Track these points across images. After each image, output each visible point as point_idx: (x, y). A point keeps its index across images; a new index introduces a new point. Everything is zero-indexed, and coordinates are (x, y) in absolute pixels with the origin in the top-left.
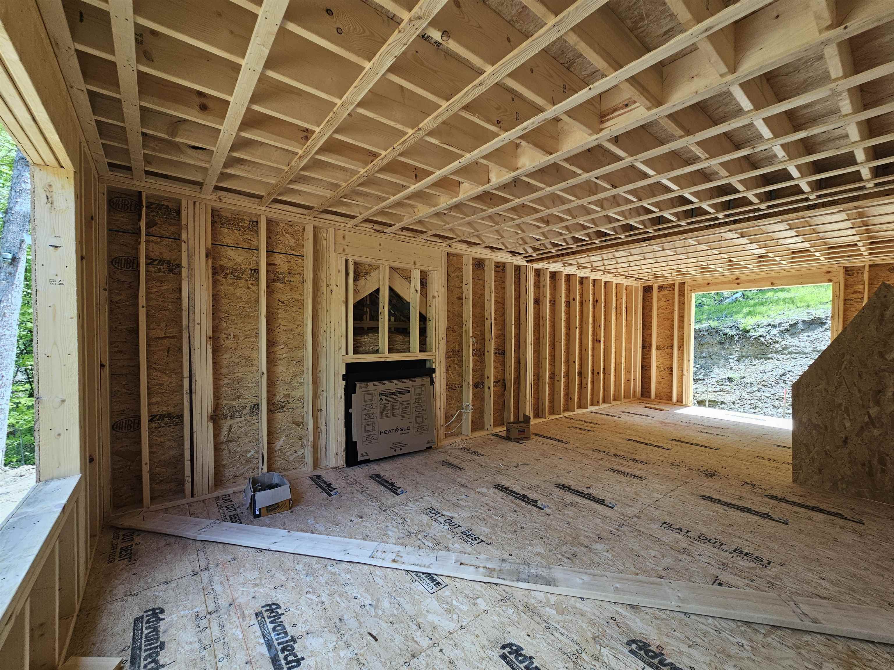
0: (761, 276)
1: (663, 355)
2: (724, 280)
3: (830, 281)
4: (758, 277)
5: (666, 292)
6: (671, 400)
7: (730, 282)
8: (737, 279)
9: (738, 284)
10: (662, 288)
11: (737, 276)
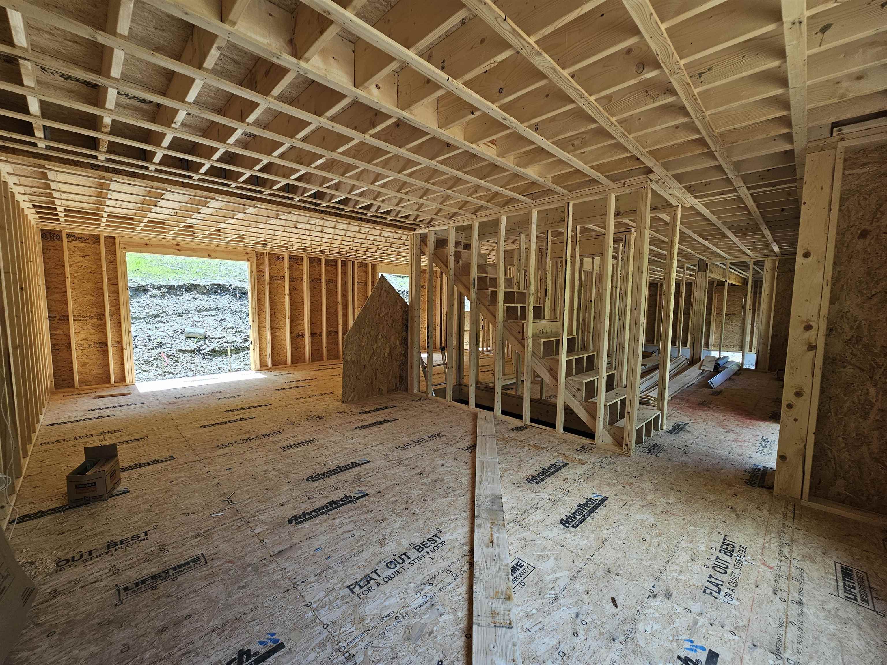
0: (199, 247)
1: (86, 327)
2: (163, 243)
3: (248, 260)
4: (196, 247)
5: (83, 245)
6: (110, 382)
7: (170, 247)
8: (178, 245)
9: (179, 250)
10: (74, 236)
11: (178, 242)
